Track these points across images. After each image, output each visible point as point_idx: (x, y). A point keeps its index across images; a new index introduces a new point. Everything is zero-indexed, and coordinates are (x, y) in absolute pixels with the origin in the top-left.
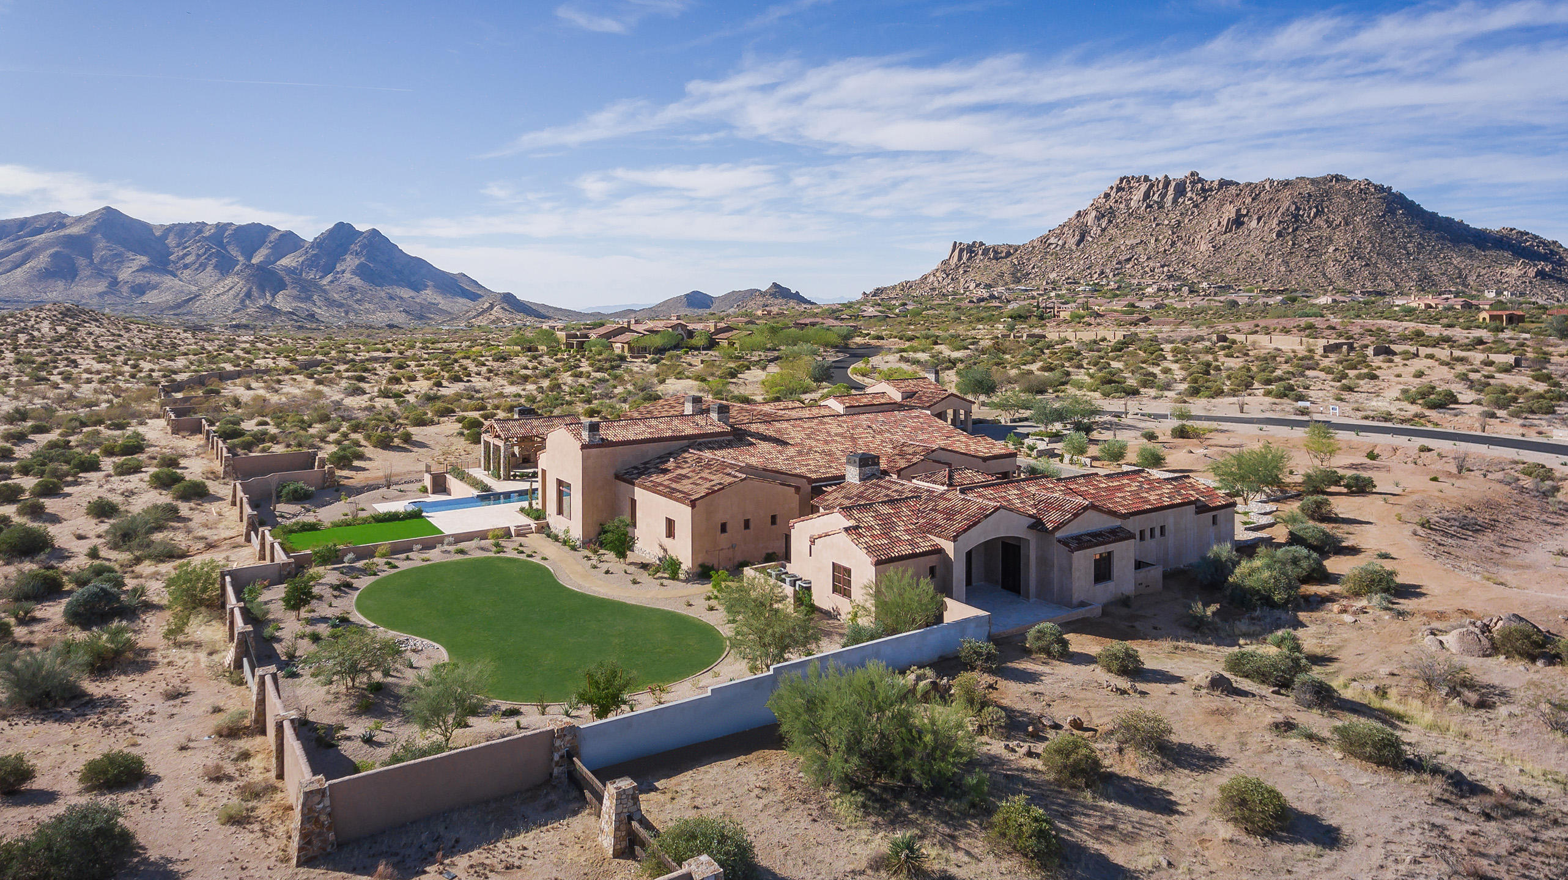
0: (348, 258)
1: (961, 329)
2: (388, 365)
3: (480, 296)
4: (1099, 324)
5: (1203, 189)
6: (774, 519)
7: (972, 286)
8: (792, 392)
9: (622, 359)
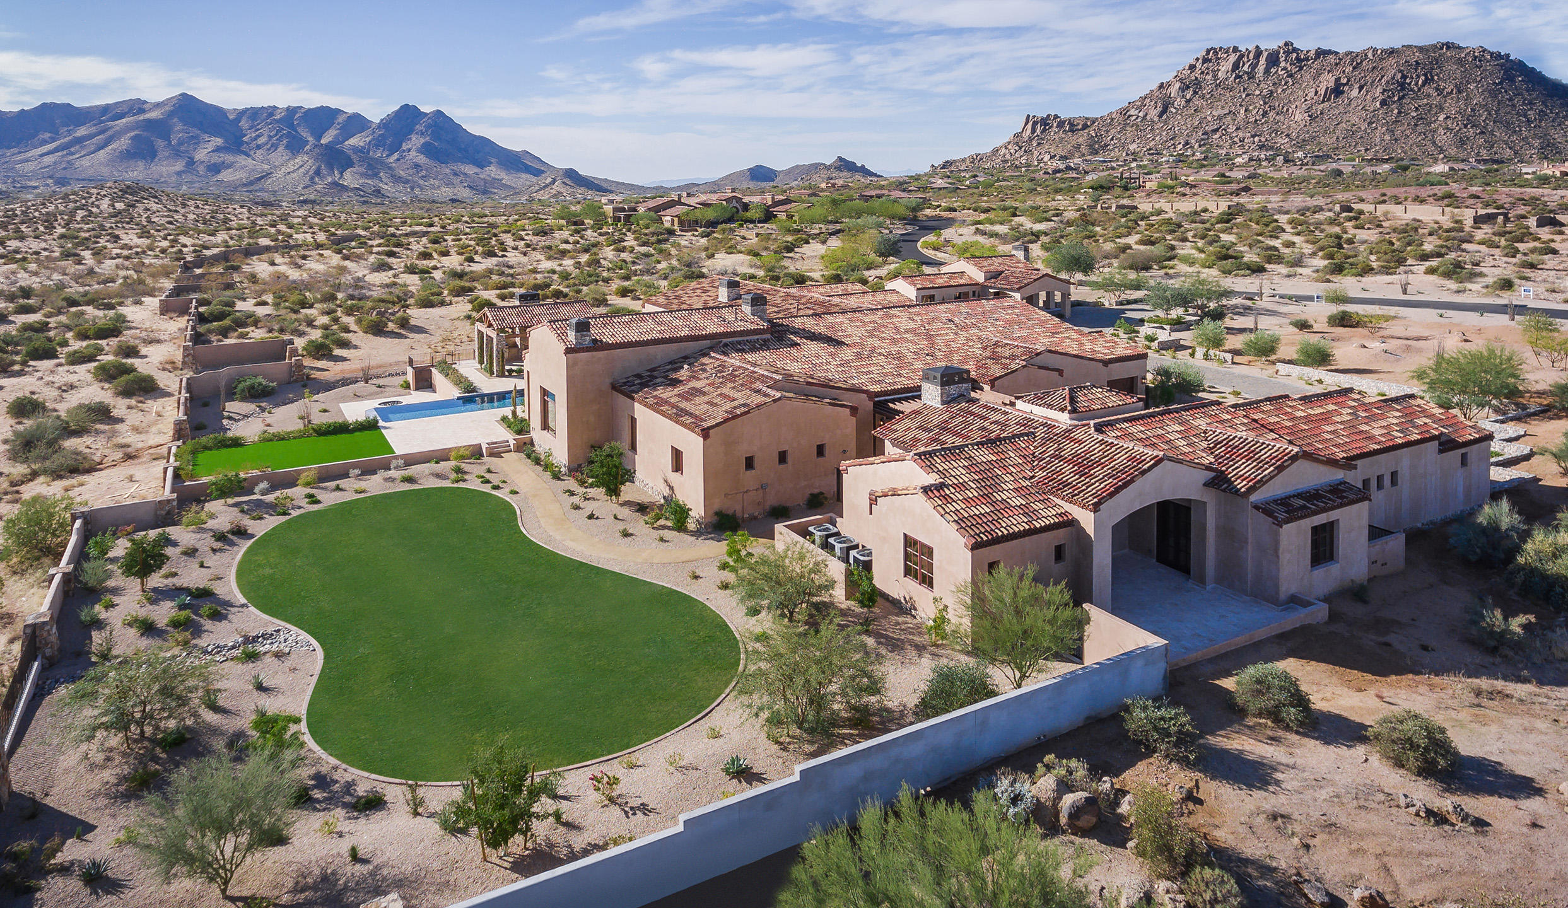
0: (414, 137)
1: (1039, 201)
2: (424, 240)
3: (543, 172)
4: (1195, 194)
5: (1298, 59)
6: (820, 450)
7: (1047, 158)
8: (854, 268)
9: (671, 232)
